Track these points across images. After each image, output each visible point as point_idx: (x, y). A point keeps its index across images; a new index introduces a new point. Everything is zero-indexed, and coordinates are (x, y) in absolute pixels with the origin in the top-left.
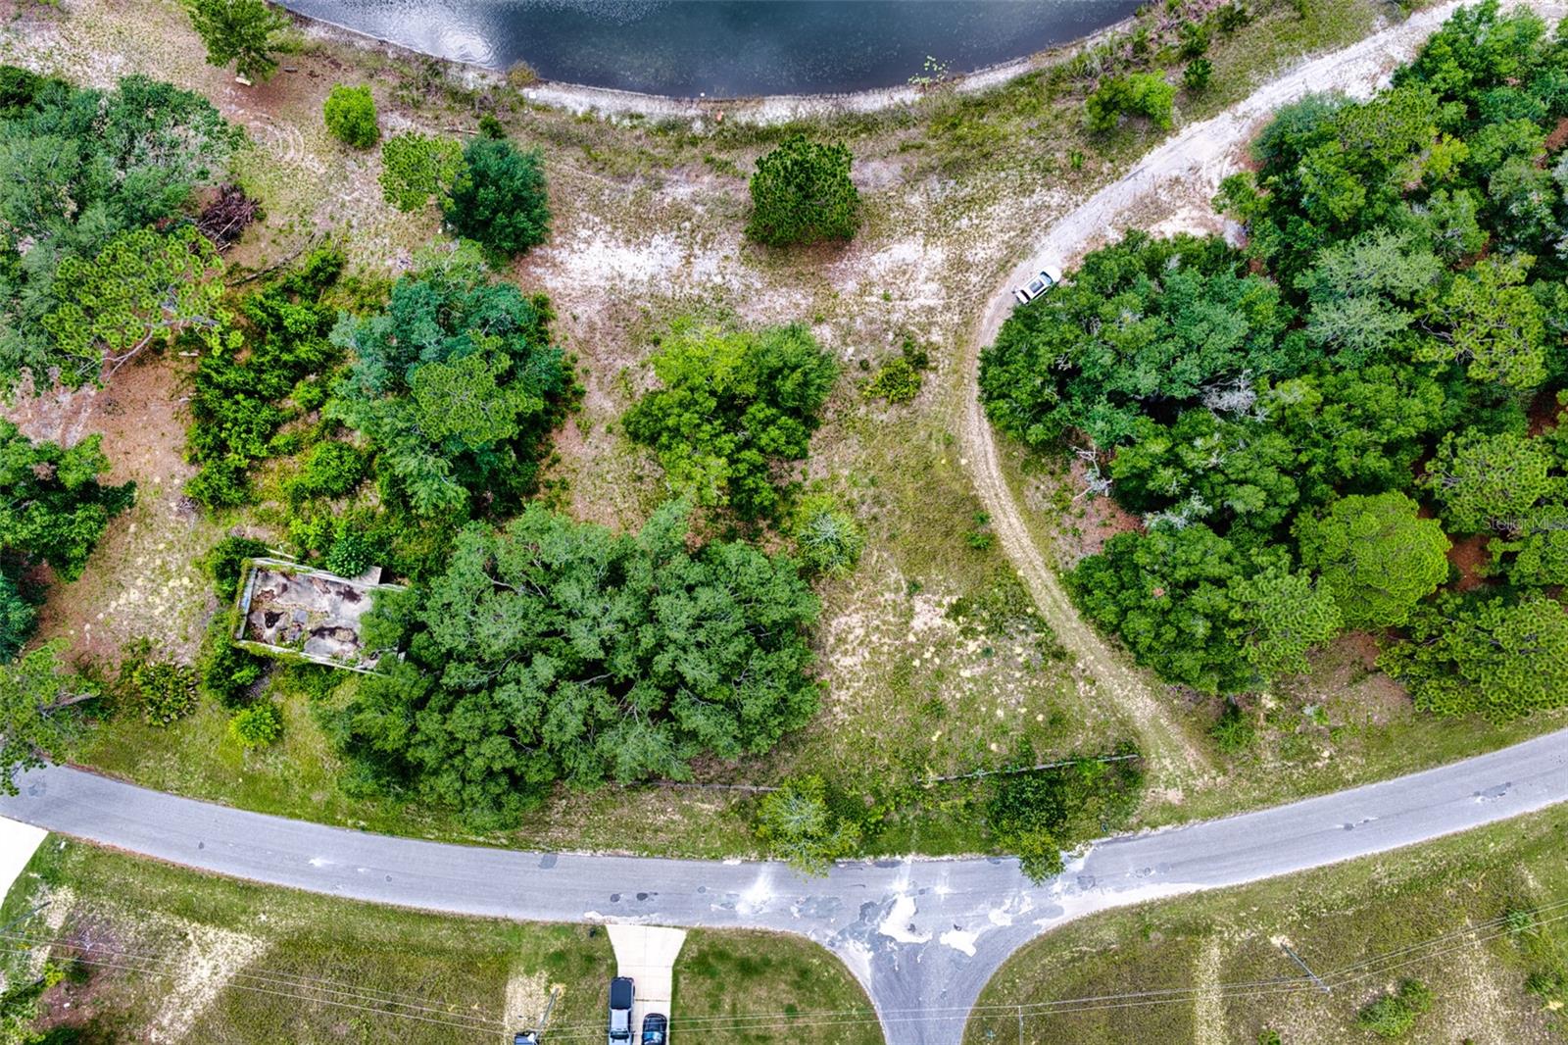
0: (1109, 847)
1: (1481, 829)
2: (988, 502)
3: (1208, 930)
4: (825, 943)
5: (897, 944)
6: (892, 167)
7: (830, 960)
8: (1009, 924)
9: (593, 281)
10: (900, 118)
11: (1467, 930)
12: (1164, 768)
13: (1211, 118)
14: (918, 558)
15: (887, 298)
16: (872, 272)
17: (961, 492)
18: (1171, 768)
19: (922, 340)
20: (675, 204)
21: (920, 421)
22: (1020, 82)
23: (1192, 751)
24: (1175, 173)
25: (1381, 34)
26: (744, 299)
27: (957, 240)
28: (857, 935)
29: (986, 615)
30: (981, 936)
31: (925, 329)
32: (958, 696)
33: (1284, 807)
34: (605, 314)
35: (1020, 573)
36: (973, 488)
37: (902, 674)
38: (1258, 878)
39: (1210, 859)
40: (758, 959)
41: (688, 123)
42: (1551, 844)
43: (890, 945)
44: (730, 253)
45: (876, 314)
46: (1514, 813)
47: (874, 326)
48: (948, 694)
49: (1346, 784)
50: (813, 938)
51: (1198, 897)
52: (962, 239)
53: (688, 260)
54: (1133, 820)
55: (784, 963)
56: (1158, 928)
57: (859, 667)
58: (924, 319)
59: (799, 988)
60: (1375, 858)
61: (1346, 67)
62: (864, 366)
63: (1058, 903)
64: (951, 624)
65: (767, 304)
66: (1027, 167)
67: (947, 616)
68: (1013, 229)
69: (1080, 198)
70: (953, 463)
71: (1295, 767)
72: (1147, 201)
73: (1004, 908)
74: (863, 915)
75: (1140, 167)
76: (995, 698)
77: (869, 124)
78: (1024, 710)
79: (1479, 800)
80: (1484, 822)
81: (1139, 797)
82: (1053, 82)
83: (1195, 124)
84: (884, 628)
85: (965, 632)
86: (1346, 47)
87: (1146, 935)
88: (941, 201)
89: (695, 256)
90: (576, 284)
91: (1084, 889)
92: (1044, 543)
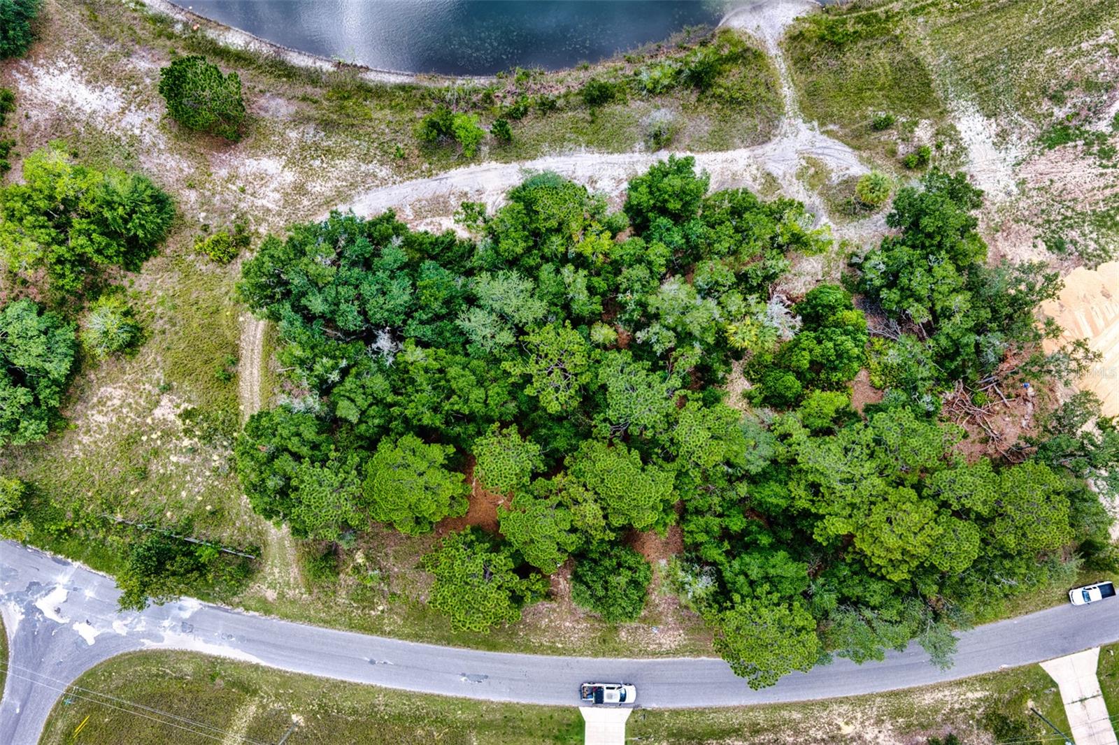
0: (212, 611)
1: (457, 699)
2: (245, 352)
3: (255, 692)
5: (43, 617)
6: (291, 107)
8: (124, 634)
9: (53, 98)
10: (313, 77)
12: (273, 574)
13: (505, 163)
14: (181, 370)
15: (243, 191)
16: (241, 170)
17: (230, 338)
18: (277, 575)
19: (253, 228)
21: (226, 280)
22: (402, 87)
23: (296, 570)
24: (466, 189)
25: (637, 154)
26: (148, 152)
27: (307, 173)
28: (19, 601)
29: (205, 425)
30: (102, 634)
31: (258, 221)
32: (161, 471)
33: (337, 631)
34: (49, 123)
35: (242, 407)
36: (239, 339)
37: (131, 442)
38: (300, 671)
39: (275, 646)
41: (173, 22)
42: (498, 727)
43: (38, 616)
44: (154, 118)
45: (231, 198)
46: (482, 697)
47: (226, 206)
48: (156, 468)
49: (383, 633)
51: (256, 667)
52: (311, 174)
53: (123, 111)
54: (236, 599)
56: (223, 678)
57: (105, 425)
58: (260, 215)
60: (381, 690)
61: (606, 166)
62: (205, 228)
63: (162, 633)
64: (179, 422)
65: (162, 161)
66: (376, 145)
67: (180, 416)
68: (346, 180)
69: (398, 179)
70: (234, 317)
71: (358, 608)
72: (441, 199)
73: (124, 623)
74: (29, 588)
75: (446, 175)
76: (186, 482)
77: (293, 74)
78: (200, 498)
79: (463, 679)
80: (460, 695)
81: (247, 586)
82: (423, 97)
83: (493, 163)
84: (134, 406)
85: (186, 431)
86: (612, 153)
87: (213, 679)
88: (309, 142)
89: (130, 110)
90: (39, 95)
91: (183, 631)
92: (268, 395)
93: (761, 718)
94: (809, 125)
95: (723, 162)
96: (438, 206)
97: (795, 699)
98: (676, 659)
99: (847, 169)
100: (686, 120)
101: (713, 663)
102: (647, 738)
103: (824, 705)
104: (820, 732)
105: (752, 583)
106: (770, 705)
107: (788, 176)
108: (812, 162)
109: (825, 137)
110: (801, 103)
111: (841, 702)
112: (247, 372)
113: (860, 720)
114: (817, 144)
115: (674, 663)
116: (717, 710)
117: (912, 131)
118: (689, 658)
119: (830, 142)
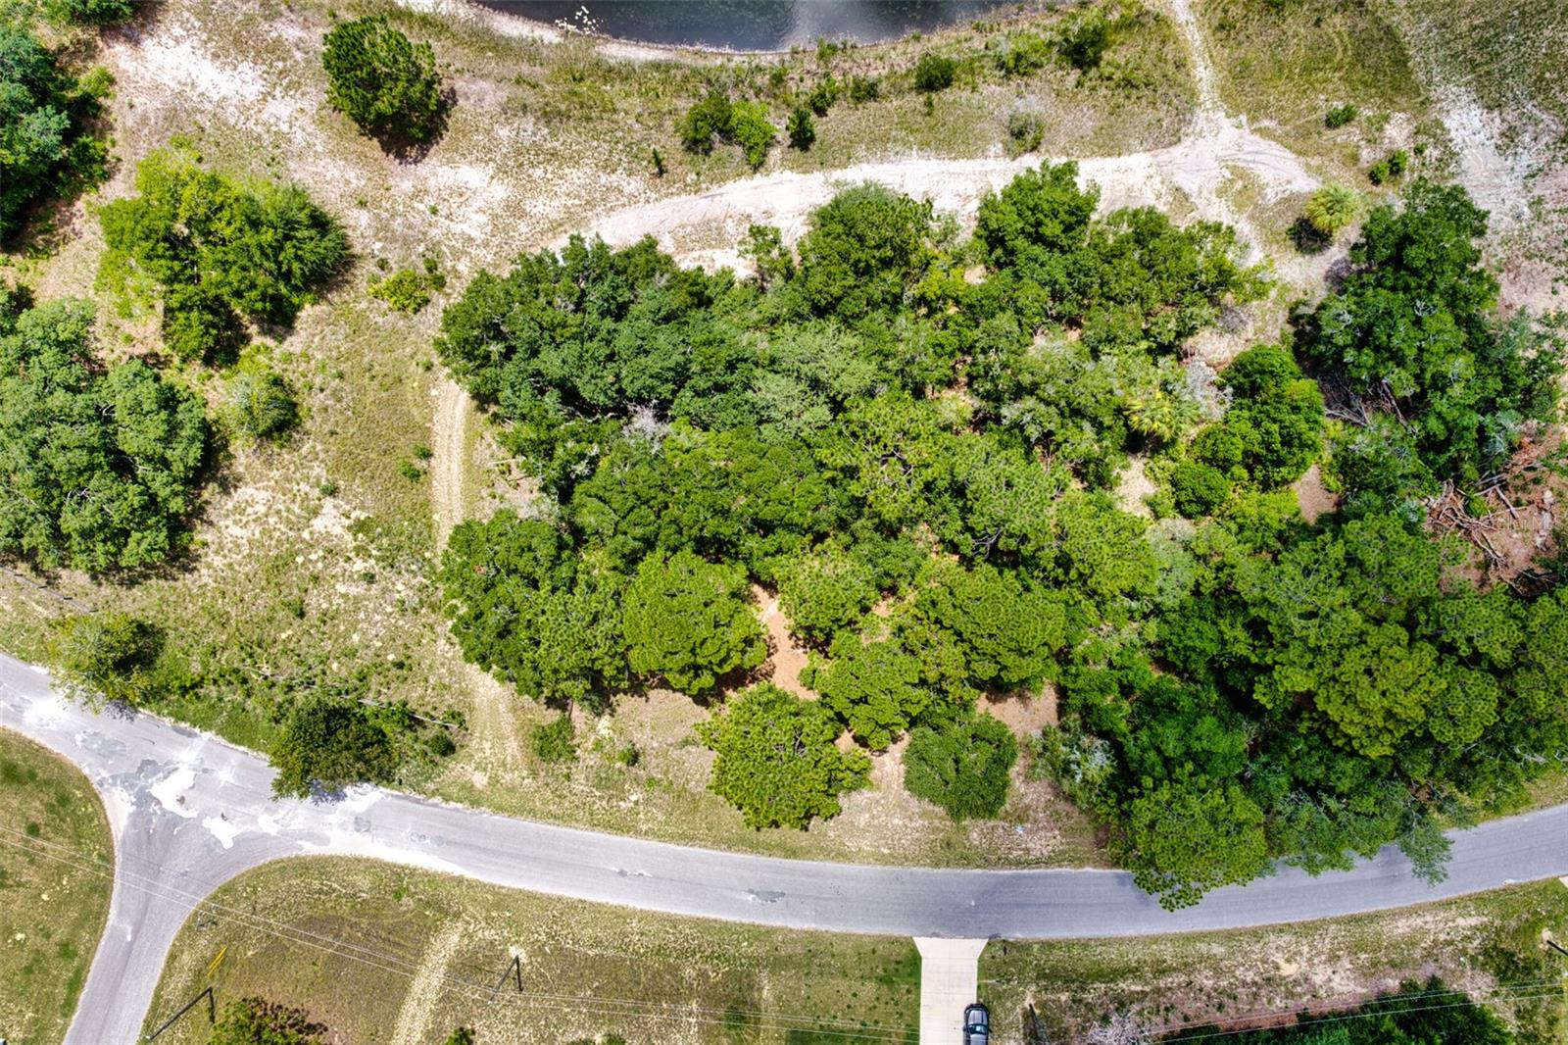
0: (401, 802)
1: (742, 925)
2: (439, 440)
3: (457, 915)
4: (94, 781)
5: (161, 809)
6: (499, 94)
7: (93, 798)
8: (274, 833)
9: (165, 79)
10: (530, 52)
11: (690, 1014)
12: (482, 750)
13: (804, 173)
14: (351, 464)
15: (434, 211)
16: (432, 182)
17: (418, 419)
18: (488, 752)
19: (449, 264)
20: (278, 41)
21: (412, 337)
22: (656, 66)
23: (515, 745)
24: (749, 210)
25: (991, 161)
26: (300, 156)
27: (523, 186)
28: (127, 782)
29: (385, 541)
30: (243, 834)
31: (457, 255)
32: (324, 606)
33: (572, 830)
34: (161, 114)
35: (436, 517)
36: (431, 420)
37: (280, 566)
38: (521, 887)
39: (484, 850)
40: (26, 769)
42: (799, 966)
43: (154, 807)
44: (308, 108)
45: (416, 220)
46: (778, 923)
47: (411, 232)
48: (316, 602)
49: (638, 833)
50: (86, 771)
51: (460, 881)
52: (531, 187)
53: (265, 97)
54: (431, 786)
55: (48, 783)
56: (412, 895)
57: (244, 541)
58: (459, 245)
59: (52, 812)
60: (635, 912)
61: (947, 178)
62: (383, 265)
63: (328, 833)
64: (349, 537)
65: (320, 169)
66: (620, 146)
67: (349, 528)
68: (578, 197)
69: (653, 196)
70: (424, 388)
71: (601, 798)
72: (714, 225)
73: (276, 817)
74: (141, 769)
75: (721, 191)
76: (358, 622)
77: (502, 47)
78: (379, 644)
79: (750, 897)
80: (746, 920)
81: (446, 767)
82: (686, 80)
83: (787, 173)
84: (285, 514)
85: (358, 550)
86: (955, 158)
87: (398, 896)
88: (527, 143)
89: (274, 97)
90: (147, 75)
91: (358, 830)
92: (471, 498)
93: (1168, 954)
94: (1233, 120)
95: (1113, 172)
96: (711, 234)
97: (1216, 927)
98: (1049, 871)
99: (1289, 182)
100: (1061, 112)
101: (1101, 876)
102: (1008, 981)
103: (1257, 934)
104: (1251, 973)
105: (1167, 762)
106: (1182, 934)
107: (1205, 192)
108: (1238, 173)
109: (1257, 137)
110: (1223, 89)
111: (1281, 930)
112: (444, 468)
113: (1306, 956)
114: (1247, 148)
115: (1047, 876)
116: (1107, 942)
117: (1380, 129)
118: (1068, 870)
119: (1264, 144)
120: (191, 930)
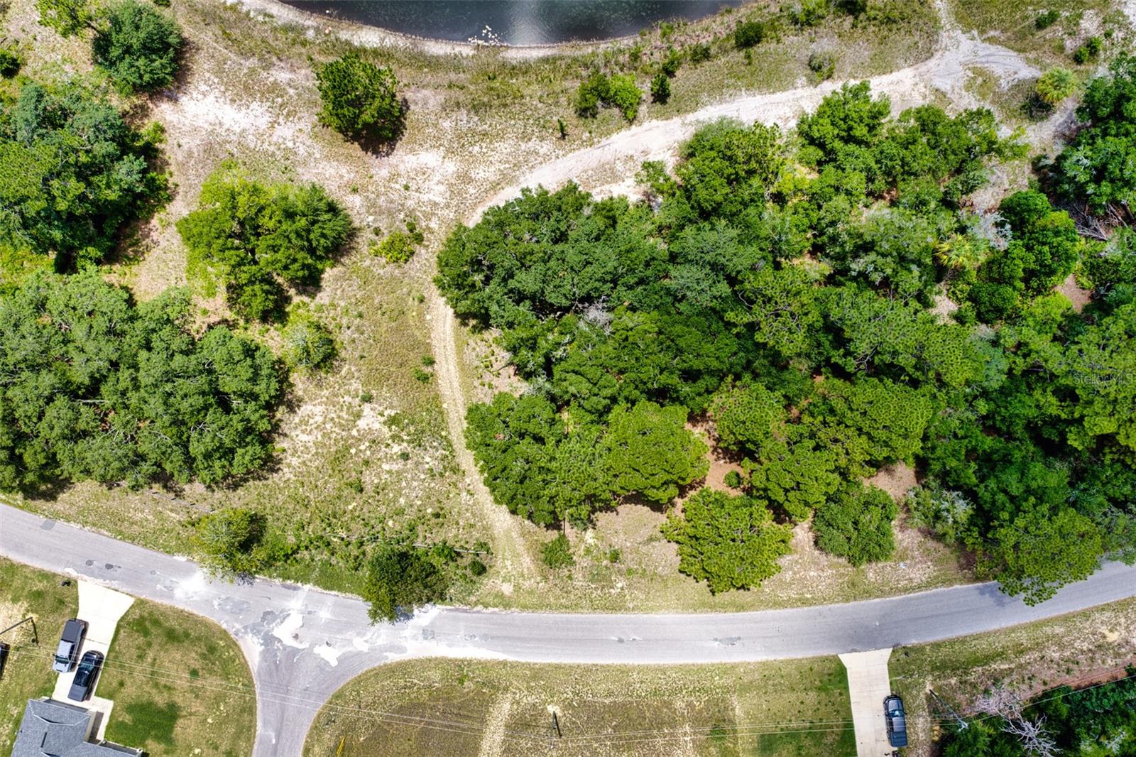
0: (452, 613)
1: (713, 665)
2: (437, 351)
3: (506, 689)
4: (231, 632)
5: (283, 645)
6: (438, 97)
7: (233, 645)
8: (366, 650)
9: (200, 123)
10: (454, 64)
11: (685, 734)
12: (505, 567)
13: (667, 119)
14: (377, 377)
15: (407, 188)
16: (402, 167)
17: (420, 338)
18: (510, 568)
19: (424, 224)
20: (275, 83)
21: (406, 280)
22: (546, 60)
23: (528, 560)
24: (631, 152)
25: (799, 90)
26: (305, 163)
27: (467, 160)
28: (255, 630)
29: (412, 429)
30: (344, 654)
31: (428, 217)
32: (376, 481)
33: (580, 615)
34: (201, 148)
35: (445, 406)
36: (429, 337)
37: (339, 458)
38: (549, 661)
39: (519, 639)
40: (182, 631)
41: (304, 29)
43: (277, 644)
44: (304, 128)
45: (396, 197)
46: (738, 659)
47: (392, 205)
48: (369, 479)
49: (627, 610)
50: (224, 626)
51: (504, 664)
52: (473, 161)
53: (273, 125)
54: (473, 599)
55: (199, 639)
56: (471, 680)
57: (311, 444)
58: (429, 210)
59: (205, 659)
60: (633, 669)
61: (770, 107)
62: (377, 232)
63: (404, 644)
64: (386, 429)
65: (320, 170)
66: (531, 121)
67: (385, 423)
68: (508, 162)
69: (561, 153)
70: (421, 316)
71: (596, 589)
72: (607, 166)
73: (365, 638)
74: (264, 619)
75: (608, 142)
76: (402, 489)
77: (434, 64)
78: (419, 503)
79: (716, 644)
80: (716, 661)
81: (481, 584)
82: (569, 67)
83: (654, 121)
84: (337, 420)
85: (393, 437)
86: (774, 92)
87: (462, 682)
88: (464, 130)
89: (279, 124)
90: (187, 122)
91: (426, 638)
92: (467, 388)
93: (1023, 638)
94: (968, 35)
95: (889, 85)
96: (608, 173)
97: (1055, 614)
98: (929, 592)
99: (1016, 73)
100: (844, 48)
101: (967, 590)
102: (911, 676)
103: (1086, 615)
104: (1086, 644)
105: (1012, 499)
106: (1031, 623)
107: (957, 90)
108: (978, 72)
109: (987, 44)
110: (956, 13)
111: (1102, 609)
112: (444, 370)
113: (1124, 625)
114: (980, 53)
115: (927, 596)
116: (978, 637)
117: (1077, 24)
118: (942, 589)
119: (993, 49)
120: (316, 730)
